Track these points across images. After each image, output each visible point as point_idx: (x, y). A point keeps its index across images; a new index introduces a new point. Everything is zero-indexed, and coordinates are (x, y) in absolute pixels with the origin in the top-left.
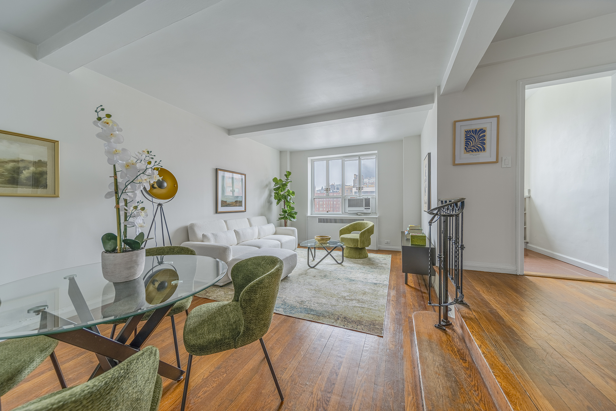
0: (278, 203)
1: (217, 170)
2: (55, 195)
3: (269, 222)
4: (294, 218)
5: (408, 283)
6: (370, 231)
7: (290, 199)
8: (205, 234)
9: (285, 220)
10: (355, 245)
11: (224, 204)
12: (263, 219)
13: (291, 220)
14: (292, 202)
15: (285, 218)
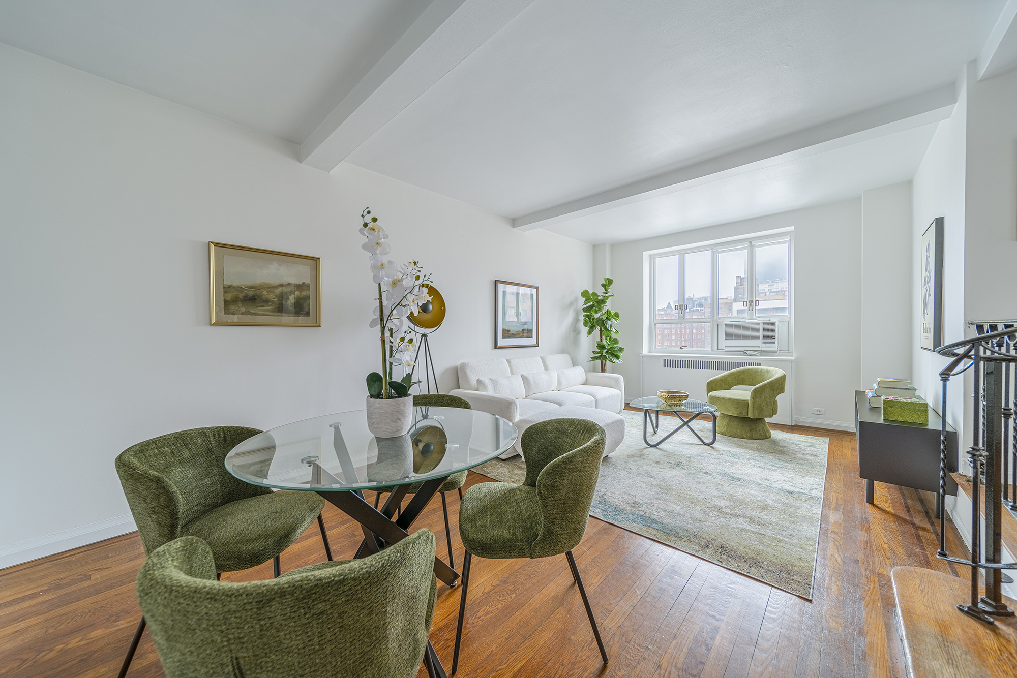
0: (590, 333)
1: (496, 282)
2: (317, 324)
3: (574, 364)
4: (618, 357)
5: (875, 502)
6: (778, 386)
7: (611, 326)
8: (480, 379)
9: (602, 362)
10: (741, 413)
11: (507, 334)
12: (565, 358)
13: (612, 362)
14: (614, 331)
15: (602, 358)
